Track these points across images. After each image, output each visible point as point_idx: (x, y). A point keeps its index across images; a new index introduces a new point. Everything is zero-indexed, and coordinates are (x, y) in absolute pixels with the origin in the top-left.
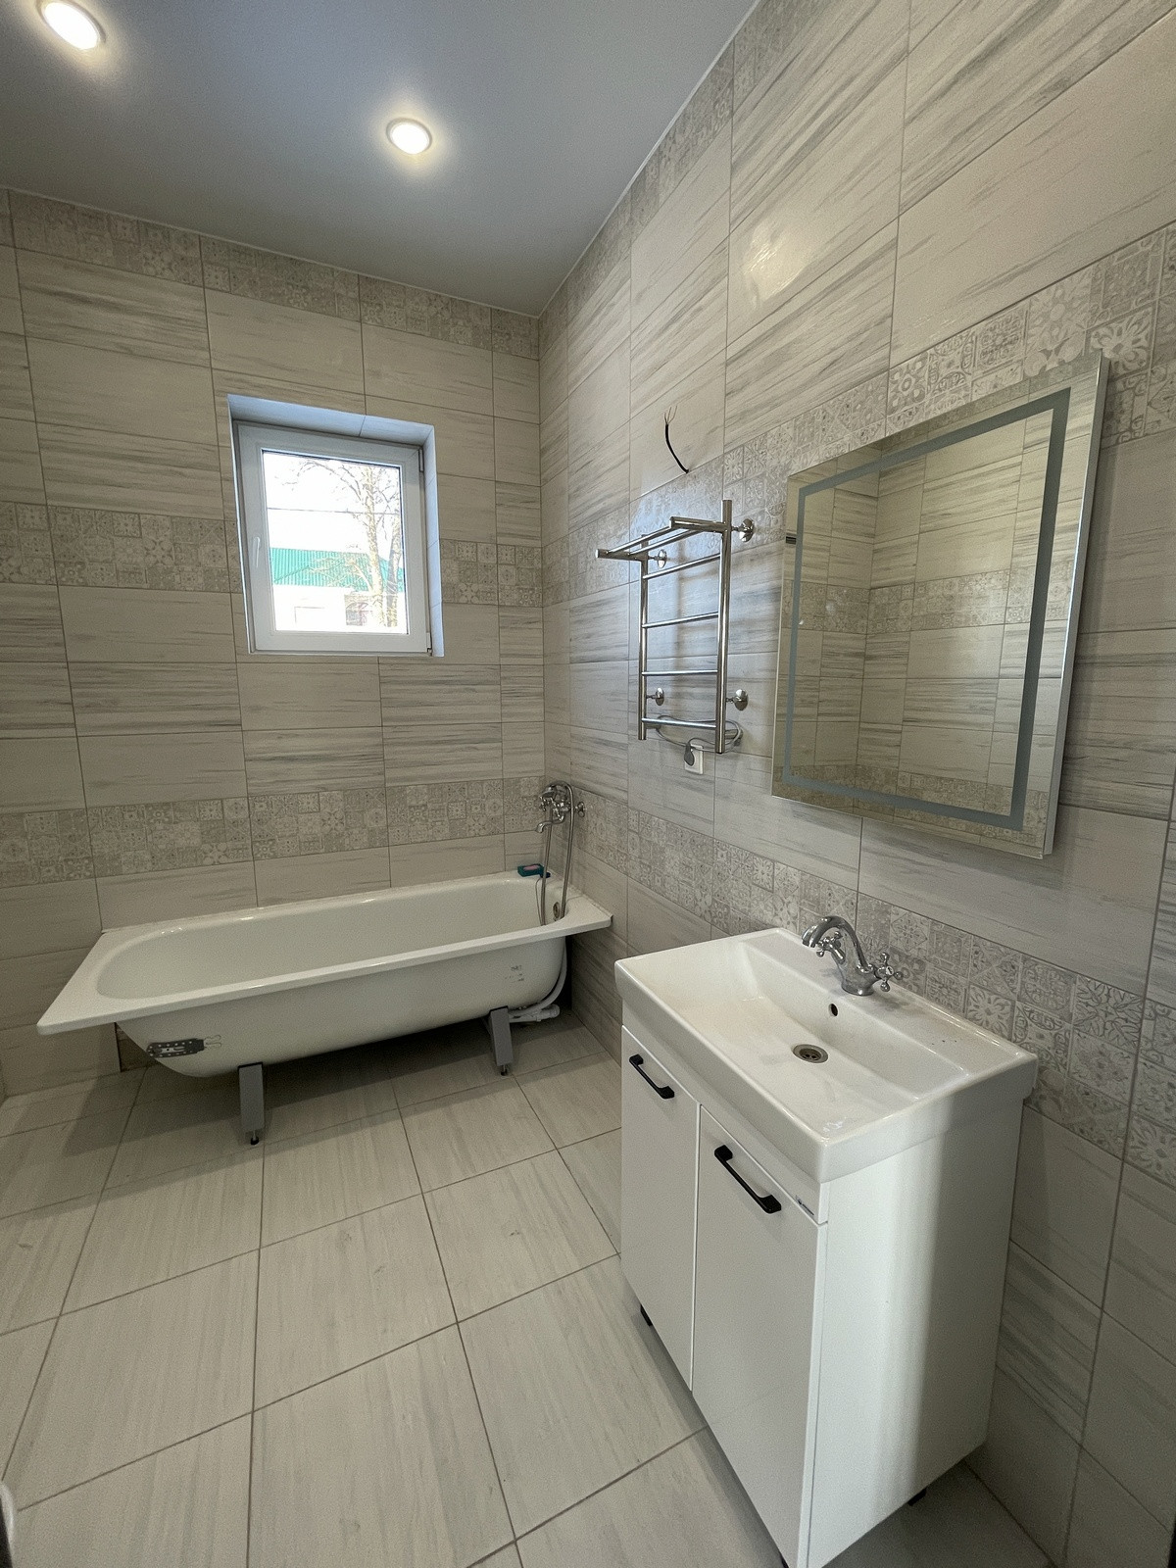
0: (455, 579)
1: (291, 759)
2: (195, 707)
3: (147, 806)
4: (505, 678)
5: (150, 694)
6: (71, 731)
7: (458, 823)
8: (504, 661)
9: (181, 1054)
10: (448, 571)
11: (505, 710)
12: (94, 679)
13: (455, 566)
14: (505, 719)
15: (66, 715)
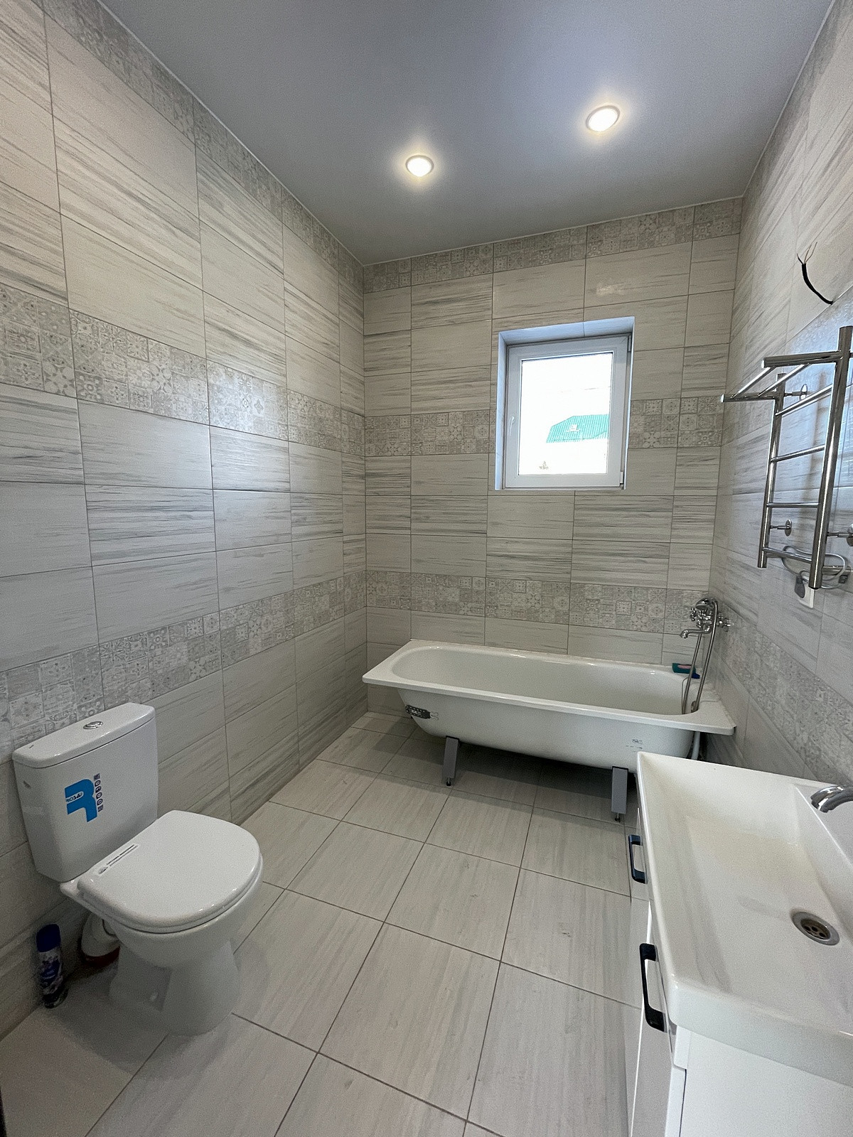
0: (640, 430)
1: (513, 557)
2: (465, 522)
3: (437, 575)
4: (677, 506)
5: (444, 513)
6: (408, 532)
7: (623, 617)
8: (677, 493)
9: (419, 716)
10: (636, 425)
11: (675, 533)
12: (421, 505)
13: (641, 420)
14: (673, 540)
15: (407, 523)
